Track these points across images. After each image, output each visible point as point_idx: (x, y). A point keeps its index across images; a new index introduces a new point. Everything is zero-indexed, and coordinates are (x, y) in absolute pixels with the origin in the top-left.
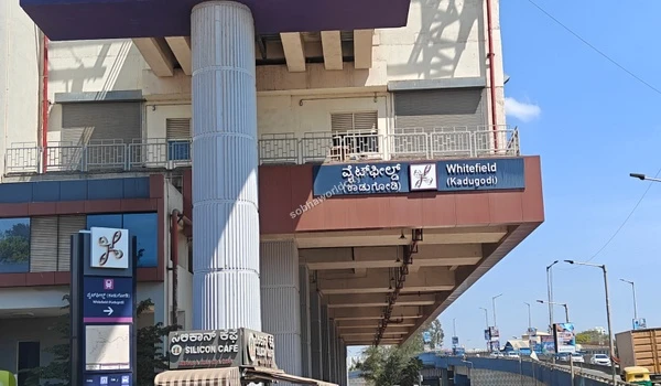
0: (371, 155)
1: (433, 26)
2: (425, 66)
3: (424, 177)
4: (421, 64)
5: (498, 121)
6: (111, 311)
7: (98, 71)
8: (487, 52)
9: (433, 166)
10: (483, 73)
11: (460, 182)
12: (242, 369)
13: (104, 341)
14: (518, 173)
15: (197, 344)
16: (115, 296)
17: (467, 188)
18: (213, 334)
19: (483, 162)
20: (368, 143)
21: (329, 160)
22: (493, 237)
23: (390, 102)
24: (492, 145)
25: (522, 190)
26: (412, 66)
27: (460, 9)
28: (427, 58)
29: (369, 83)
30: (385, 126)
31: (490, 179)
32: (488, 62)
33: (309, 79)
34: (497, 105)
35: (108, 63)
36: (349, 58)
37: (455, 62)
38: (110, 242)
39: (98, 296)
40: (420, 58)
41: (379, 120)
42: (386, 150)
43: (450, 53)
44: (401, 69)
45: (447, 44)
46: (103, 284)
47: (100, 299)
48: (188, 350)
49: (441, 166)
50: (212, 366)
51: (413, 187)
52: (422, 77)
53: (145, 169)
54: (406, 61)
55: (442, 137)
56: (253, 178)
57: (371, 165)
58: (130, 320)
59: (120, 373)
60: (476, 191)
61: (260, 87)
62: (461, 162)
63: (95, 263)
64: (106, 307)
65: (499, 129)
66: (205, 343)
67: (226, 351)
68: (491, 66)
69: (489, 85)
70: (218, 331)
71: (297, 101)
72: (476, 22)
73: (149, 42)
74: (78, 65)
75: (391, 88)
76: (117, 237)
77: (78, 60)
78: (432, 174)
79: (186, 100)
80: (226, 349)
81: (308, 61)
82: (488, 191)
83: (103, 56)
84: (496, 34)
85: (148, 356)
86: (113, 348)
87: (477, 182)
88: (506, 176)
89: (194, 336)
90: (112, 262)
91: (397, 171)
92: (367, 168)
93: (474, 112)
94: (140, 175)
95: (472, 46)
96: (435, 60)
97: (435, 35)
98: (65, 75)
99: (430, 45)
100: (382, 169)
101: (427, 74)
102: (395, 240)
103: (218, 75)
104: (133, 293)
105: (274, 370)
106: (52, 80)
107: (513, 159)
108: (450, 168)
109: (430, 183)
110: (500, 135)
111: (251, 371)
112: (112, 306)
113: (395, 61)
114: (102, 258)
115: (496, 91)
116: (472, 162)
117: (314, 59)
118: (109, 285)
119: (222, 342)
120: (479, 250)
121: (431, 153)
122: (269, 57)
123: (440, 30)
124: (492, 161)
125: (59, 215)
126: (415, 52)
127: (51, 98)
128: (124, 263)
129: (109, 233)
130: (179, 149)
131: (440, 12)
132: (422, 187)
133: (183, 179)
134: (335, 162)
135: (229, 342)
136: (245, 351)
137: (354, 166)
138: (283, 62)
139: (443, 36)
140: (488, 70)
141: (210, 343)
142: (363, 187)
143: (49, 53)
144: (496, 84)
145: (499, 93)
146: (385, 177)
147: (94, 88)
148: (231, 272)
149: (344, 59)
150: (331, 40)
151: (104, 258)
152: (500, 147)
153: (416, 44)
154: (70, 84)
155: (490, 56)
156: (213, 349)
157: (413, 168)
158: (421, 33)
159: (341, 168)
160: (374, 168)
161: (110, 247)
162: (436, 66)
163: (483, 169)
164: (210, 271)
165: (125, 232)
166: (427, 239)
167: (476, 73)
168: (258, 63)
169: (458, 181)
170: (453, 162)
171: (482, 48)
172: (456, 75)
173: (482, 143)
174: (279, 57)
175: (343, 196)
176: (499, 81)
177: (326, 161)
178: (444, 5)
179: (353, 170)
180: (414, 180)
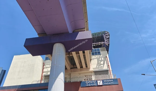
1: (99, 62)
2: (99, 68)
3: (100, 83)
8: (108, 65)
9: (101, 81)
10: (108, 68)
11: (107, 83)
14: (116, 81)
19: (110, 80)
23: (94, 73)
25: (118, 84)
26: (96, 68)
27: (103, 60)
28: (99, 67)
29: (90, 70)
31: (112, 83)
34: (111, 73)
36: (87, 67)
37: (103, 67)
40: (98, 67)
42: (93, 79)
43: (102, 66)
45: (102, 64)
49: (103, 81)
51: (98, 85)
60: (110, 85)
62: (106, 80)
71: (79, 74)
72: (106, 61)
75: (94, 71)
77: (48, 70)
78: (101, 82)
81: (81, 67)
82: (112, 85)
84: (109, 63)
87: (110, 83)
91: (95, 82)
95: (106, 64)
96: (100, 67)
107: (115, 79)
108: (105, 81)
109: (101, 84)
113: (94, 67)
115: (110, 71)
116: (108, 80)
121: (101, 79)
123: (100, 62)
124: (112, 79)
126: (97, 66)
127: (43, 75)
138: (77, 68)
139: (101, 63)
142: (89, 85)
143: (44, 69)
144: (110, 70)
146: (93, 83)
154: (46, 73)
157: (98, 81)
159: (85, 82)
160: (91, 82)
163: (110, 81)
169: (106, 84)
170: (105, 80)
171: (107, 65)
172: (104, 69)
173: (109, 77)
174: (76, 67)
175: (86, 87)
176: (111, 69)
177: (83, 81)
178: (100, 59)
179: (88, 82)
180: (98, 83)
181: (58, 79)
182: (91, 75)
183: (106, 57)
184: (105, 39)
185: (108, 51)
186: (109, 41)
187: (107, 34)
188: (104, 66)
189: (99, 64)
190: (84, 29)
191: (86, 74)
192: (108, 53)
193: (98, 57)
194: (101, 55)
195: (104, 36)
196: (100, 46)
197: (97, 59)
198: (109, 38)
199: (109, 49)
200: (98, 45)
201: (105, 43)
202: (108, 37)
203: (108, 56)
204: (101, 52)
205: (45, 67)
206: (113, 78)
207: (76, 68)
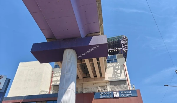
1: (116, 71)
3: (116, 94)
8: (126, 74)
9: (118, 92)
10: (125, 78)
14: (135, 93)
17: (125, 97)
19: (128, 91)
23: (109, 83)
24: (129, 88)
25: (137, 96)
26: (112, 77)
27: (120, 68)
28: (115, 76)
29: (105, 80)
31: (130, 94)
33: (94, 80)
34: (129, 84)
36: (101, 76)
37: (120, 76)
40: (114, 76)
42: (108, 90)
43: (119, 75)
45: (118, 73)
49: (120, 92)
51: (114, 96)
52: (114, 79)
54: (111, 77)
60: (127, 97)
62: (124, 91)
68: (127, 77)
71: (93, 84)
72: (123, 70)
78: (118, 94)
81: (94, 76)
82: (130, 97)
84: (127, 71)
87: (127, 95)
88: (133, 94)
91: (111, 93)
92: (105, 93)
93: (125, 85)
95: (123, 73)
96: (116, 76)
98: (55, 81)
100: (108, 93)
106: (52, 82)
107: (134, 90)
108: (122, 92)
113: (109, 77)
115: (128, 81)
116: (126, 91)
123: (117, 71)
124: (130, 91)
126: (113, 75)
127: (52, 85)
131: (117, 68)
138: (90, 77)
139: (117, 72)
142: (104, 97)
143: (53, 78)
146: (108, 95)
149: (100, 76)
157: (114, 93)
159: (99, 93)
160: (106, 93)
162: (117, 77)
163: (128, 92)
167: (124, 78)
169: (123, 95)
170: (122, 91)
172: (121, 78)
173: (127, 88)
175: (100, 99)
176: (129, 79)
177: (97, 92)
178: (117, 67)
179: (102, 93)
181: (68, 89)
182: (107, 86)
183: (124, 65)
184: (122, 45)
185: (125, 58)
186: (127, 47)
187: (125, 38)
188: (122, 75)
189: (115, 73)
190: (98, 33)
191: (100, 85)
192: (126, 60)
193: (114, 65)
194: (118, 63)
195: (121, 41)
196: (117, 53)
197: (113, 68)
198: (127, 44)
199: (126, 55)
200: (114, 51)
201: (123, 49)
202: (126, 42)
203: (125, 64)
204: (118, 60)
205: (54, 75)
206: (131, 89)
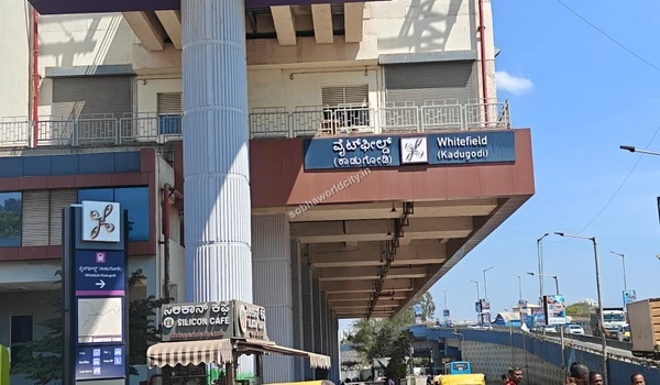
0: (362, 129)
1: (423, 1)
2: (416, 40)
3: (415, 151)
4: (411, 37)
5: (488, 95)
6: (103, 284)
7: (88, 46)
8: (478, 25)
9: (424, 140)
10: (474, 46)
11: (451, 155)
12: (233, 341)
13: (96, 314)
14: (508, 146)
15: (189, 316)
16: (106, 269)
17: (458, 161)
18: (205, 307)
19: (474, 135)
20: (359, 116)
21: (320, 134)
22: (484, 210)
23: (381, 76)
24: (483, 118)
25: (512, 163)
26: (402, 40)
28: (418, 31)
29: (359, 57)
30: (375, 100)
31: (481, 152)
32: (478, 35)
33: (299, 53)
34: (488, 78)
35: (98, 36)
36: (339, 32)
37: (446, 35)
38: (102, 215)
39: (90, 269)
40: (411, 32)
41: (370, 94)
42: (377, 125)
43: (441, 26)
44: (391, 43)
45: (437, 17)
46: (95, 258)
47: (92, 272)
48: (180, 322)
49: (432, 139)
50: (204, 338)
51: (404, 160)
52: (413, 50)
53: (136, 144)
54: (397, 34)
55: (433, 111)
56: (244, 152)
57: (362, 138)
58: (122, 293)
59: (114, 345)
60: (467, 164)
61: (250, 61)
62: (452, 136)
63: (87, 236)
64: (98, 280)
65: (489, 102)
66: (197, 315)
67: (219, 322)
68: (482, 39)
69: (480, 58)
70: (210, 304)
71: (287, 75)
73: (139, 16)
74: (68, 39)
75: (384, 62)
76: (108, 210)
77: (68, 34)
78: (423, 147)
79: (177, 75)
80: (218, 321)
81: (299, 34)
82: (478, 164)
83: (92, 30)
85: (140, 328)
86: (106, 321)
87: (468, 155)
88: (497, 148)
89: (186, 308)
90: (104, 236)
91: (388, 145)
92: (358, 142)
93: (464, 85)
94: (132, 149)
95: (463, 19)
96: (425, 33)
97: (426, 8)
98: (55, 49)
99: (421, 18)
100: (373, 143)
101: (418, 47)
102: (386, 213)
103: (209, 48)
104: (125, 265)
105: (266, 342)
106: (42, 55)
107: (503, 132)
108: (442, 142)
109: (421, 156)
110: (490, 108)
111: (243, 343)
112: (105, 279)
113: (386, 35)
114: (93, 231)
116: (463, 135)
117: (305, 33)
118: (100, 258)
119: (213, 314)
120: (470, 223)
121: (422, 127)
122: (259, 30)
123: (430, 3)
124: (482, 134)
125: (50, 190)
126: (406, 25)
127: (41, 72)
128: (115, 236)
129: (100, 206)
130: (170, 124)
132: (413, 161)
133: (174, 153)
134: (326, 136)
135: (221, 314)
136: (236, 324)
137: (345, 140)
138: (273, 36)
139: (434, 9)
140: (479, 44)
141: (202, 315)
142: (354, 161)
143: (39, 27)
144: (487, 57)
145: (490, 66)
146: (375, 151)
147: (84, 62)
148: (223, 244)
149: (335, 34)
150: (321, 14)
151: (95, 232)
152: (491, 120)
153: (407, 17)
154: (61, 58)
155: (481, 29)
156: (204, 321)
157: (404, 142)
158: (411, 7)
159: (331, 142)
160: (365, 141)
161: (101, 221)
162: (427, 40)
163: (474, 142)
164: (202, 244)
165: (116, 206)
166: (418, 212)
167: (467, 47)
168: (248, 37)
169: (448, 155)
170: (444, 136)
171: (472, 21)
172: (447, 49)
174: (271, 31)
175: (334, 170)
176: (490, 54)
177: (317, 135)
179: (344, 144)
180: (405, 153)
188: (454, 26)
207: (268, 41)
